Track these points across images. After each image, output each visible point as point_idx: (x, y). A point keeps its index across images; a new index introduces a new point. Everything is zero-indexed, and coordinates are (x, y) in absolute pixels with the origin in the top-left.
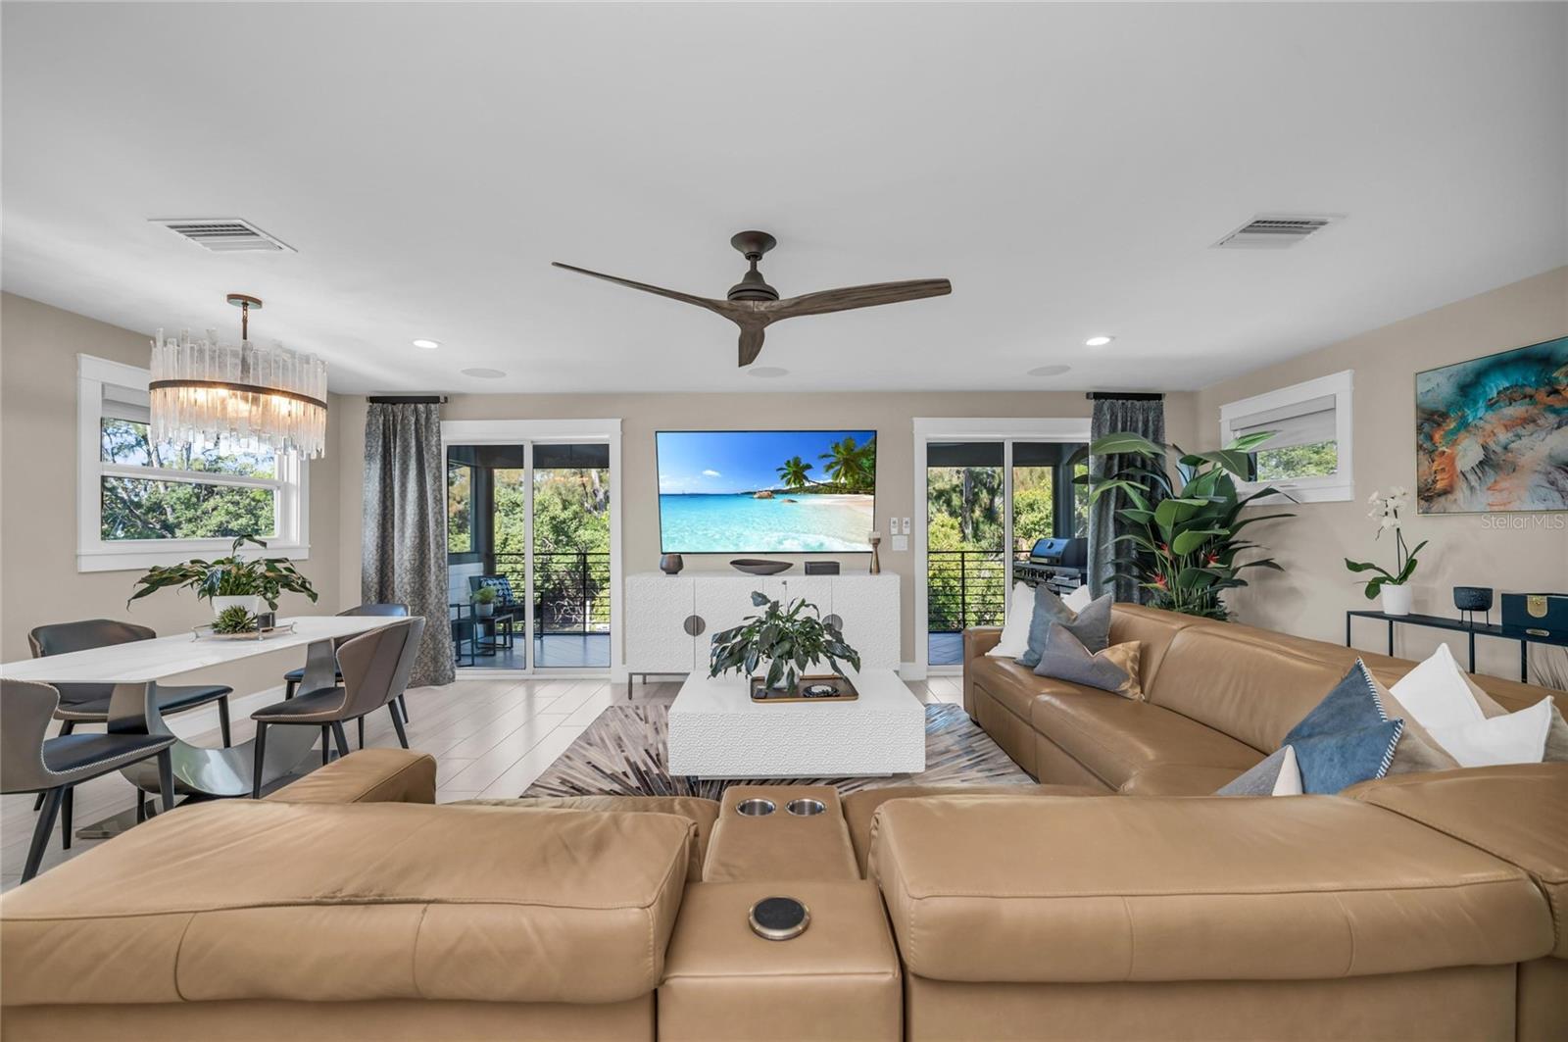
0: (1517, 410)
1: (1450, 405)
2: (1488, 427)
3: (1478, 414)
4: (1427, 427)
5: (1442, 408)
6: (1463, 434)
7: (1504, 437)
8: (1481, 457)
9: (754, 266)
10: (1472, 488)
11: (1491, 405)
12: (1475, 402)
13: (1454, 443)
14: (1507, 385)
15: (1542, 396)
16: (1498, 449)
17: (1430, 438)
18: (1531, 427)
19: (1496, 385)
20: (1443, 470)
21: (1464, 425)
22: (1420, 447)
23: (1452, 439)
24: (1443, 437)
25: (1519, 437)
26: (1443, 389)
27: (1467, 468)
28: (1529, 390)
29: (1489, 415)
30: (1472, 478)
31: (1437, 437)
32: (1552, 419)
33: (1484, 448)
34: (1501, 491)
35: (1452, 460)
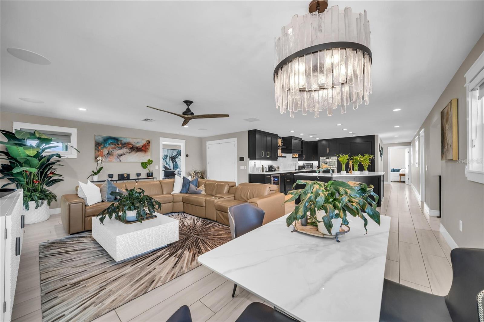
0: (113, 146)
1: (102, 143)
2: (109, 148)
3: (107, 145)
4: (97, 146)
5: (100, 143)
6: (104, 148)
7: (111, 150)
8: (108, 153)
9: (188, 107)
10: (106, 158)
11: (109, 144)
12: (107, 143)
13: (103, 149)
14: (112, 142)
15: (117, 145)
16: (110, 152)
17: (98, 148)
18: (115, 149)
19: (110, 141)
20: (101, 154)
21: (105, 147)
22: (96, 149)
23: (102, 148)
24: (101, 148)
25: (114, 150)
26: (101, 140)
27: (105, 154)
28: (115, 144)
29: (109, 146)
30: (106, 156)
31: (100, 148)
32: (118, 149)
33: (108, 151)
34: (111, 158)
35: (102, 152)
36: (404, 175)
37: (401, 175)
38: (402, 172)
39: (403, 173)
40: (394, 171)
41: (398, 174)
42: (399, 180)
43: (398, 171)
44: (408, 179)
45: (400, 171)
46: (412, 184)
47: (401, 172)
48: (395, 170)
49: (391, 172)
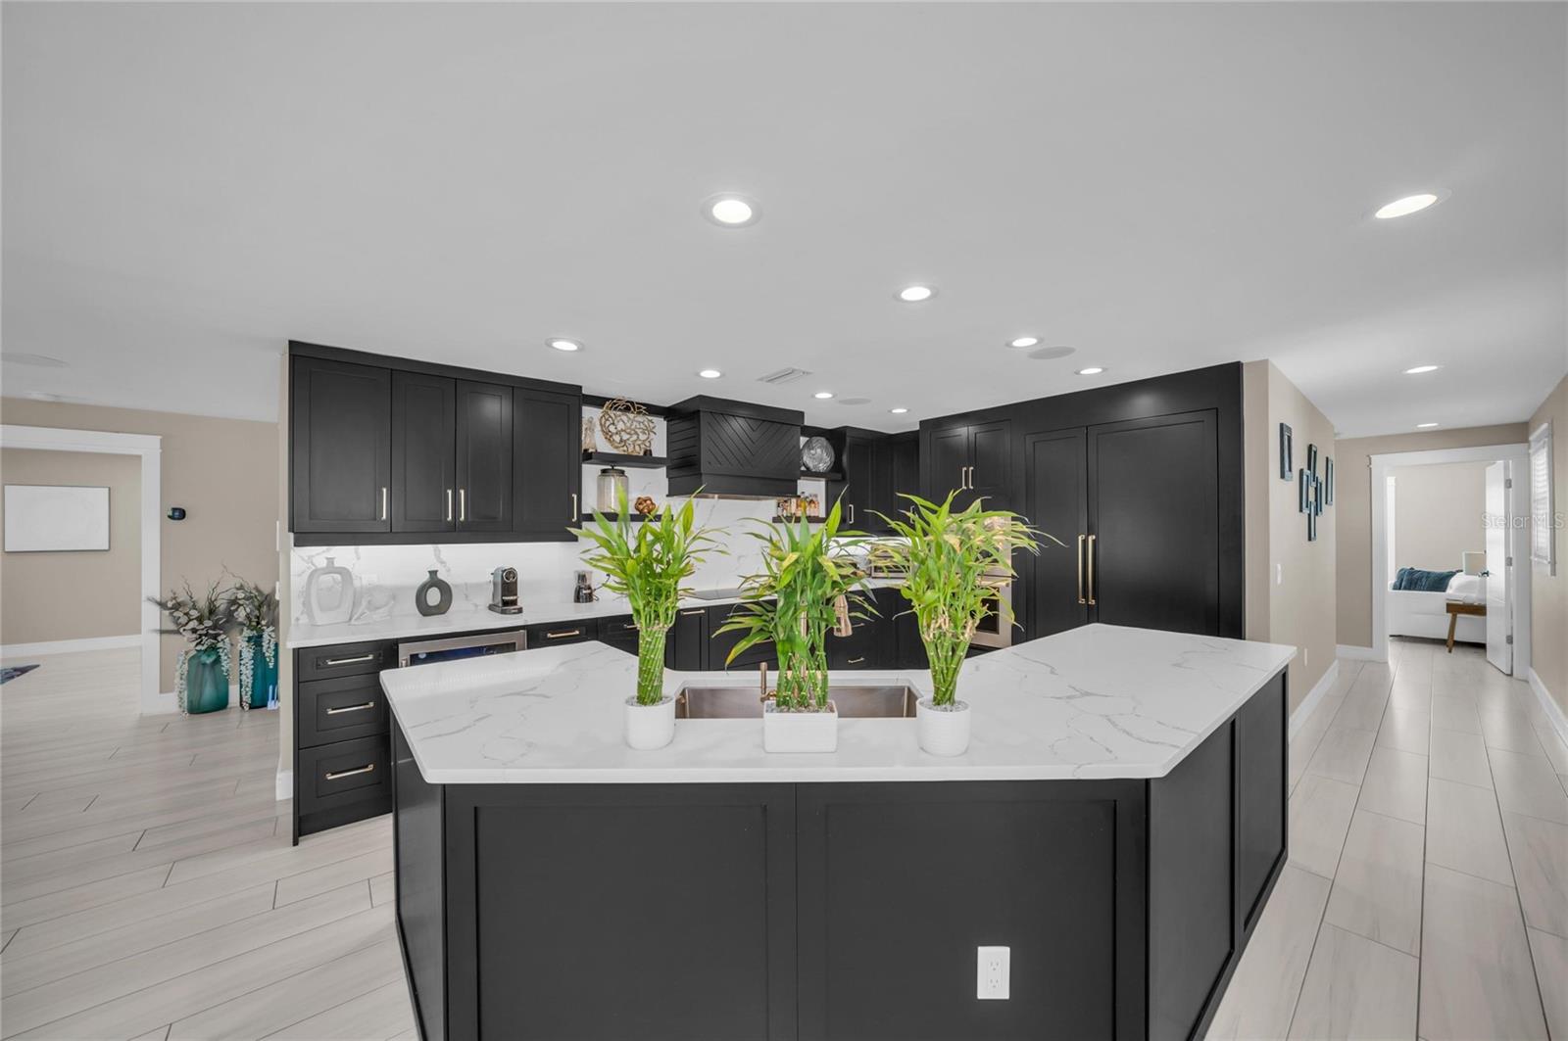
36: (1479, 610)
37: (1454, 609)
38: (1461, 588)
39: (1472, 597)
40: (1412, 580)
41: (1436, 600)
42: (1445, 636)
43: (1439, 582)
44: (1510, 640)
45: (1454, 582)
46: (1533, 675)
47: (1459, 588)
48: (1420, 579)
49: (1398, 587)
